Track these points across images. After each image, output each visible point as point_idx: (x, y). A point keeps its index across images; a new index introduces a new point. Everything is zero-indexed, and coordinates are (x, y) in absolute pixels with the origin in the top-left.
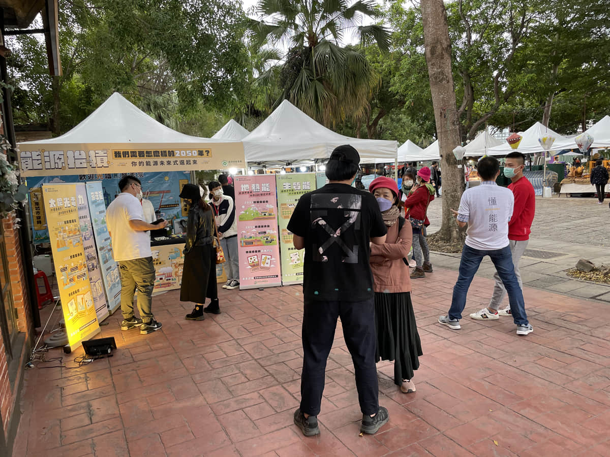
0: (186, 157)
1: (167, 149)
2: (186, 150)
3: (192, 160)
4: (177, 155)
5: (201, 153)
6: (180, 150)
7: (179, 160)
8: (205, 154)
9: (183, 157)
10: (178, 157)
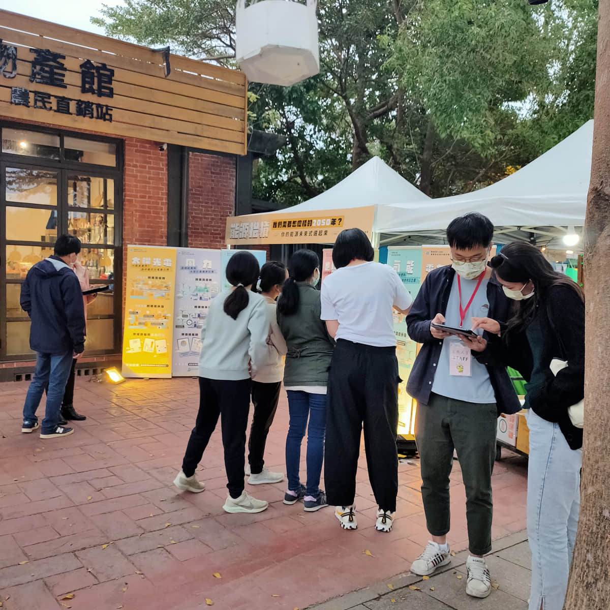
0: (321, 227)
1: (307, 218)
2: (321, 218)
3: (324, 230)
4: (313, 225)
5: (333, 222)
6: (317, 218)
7: (314, 230)
8: (337, 222)
9: (319, 227)
10: (315, 227)
